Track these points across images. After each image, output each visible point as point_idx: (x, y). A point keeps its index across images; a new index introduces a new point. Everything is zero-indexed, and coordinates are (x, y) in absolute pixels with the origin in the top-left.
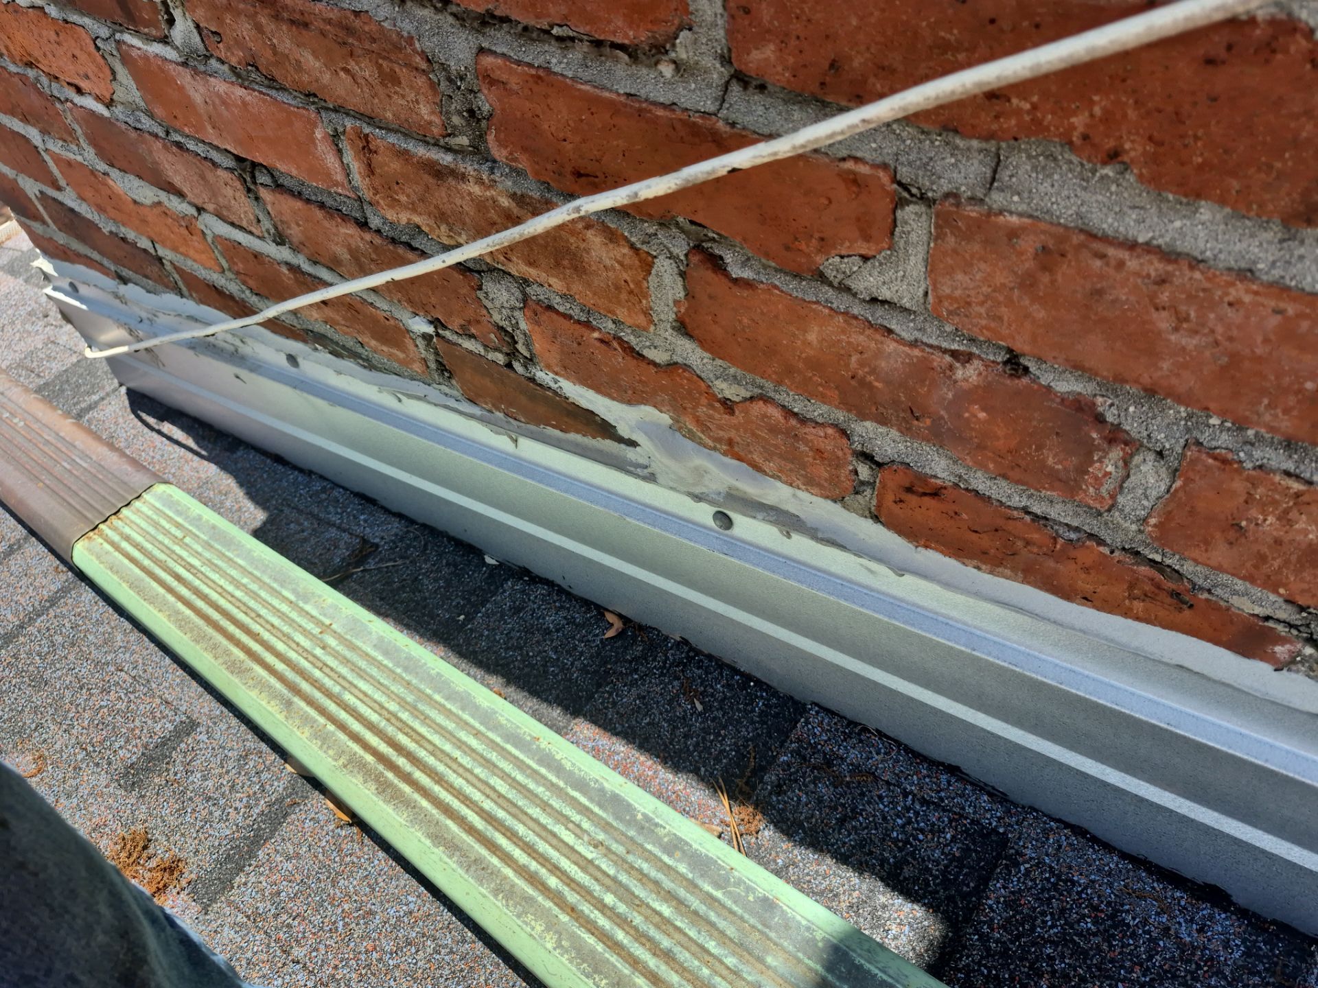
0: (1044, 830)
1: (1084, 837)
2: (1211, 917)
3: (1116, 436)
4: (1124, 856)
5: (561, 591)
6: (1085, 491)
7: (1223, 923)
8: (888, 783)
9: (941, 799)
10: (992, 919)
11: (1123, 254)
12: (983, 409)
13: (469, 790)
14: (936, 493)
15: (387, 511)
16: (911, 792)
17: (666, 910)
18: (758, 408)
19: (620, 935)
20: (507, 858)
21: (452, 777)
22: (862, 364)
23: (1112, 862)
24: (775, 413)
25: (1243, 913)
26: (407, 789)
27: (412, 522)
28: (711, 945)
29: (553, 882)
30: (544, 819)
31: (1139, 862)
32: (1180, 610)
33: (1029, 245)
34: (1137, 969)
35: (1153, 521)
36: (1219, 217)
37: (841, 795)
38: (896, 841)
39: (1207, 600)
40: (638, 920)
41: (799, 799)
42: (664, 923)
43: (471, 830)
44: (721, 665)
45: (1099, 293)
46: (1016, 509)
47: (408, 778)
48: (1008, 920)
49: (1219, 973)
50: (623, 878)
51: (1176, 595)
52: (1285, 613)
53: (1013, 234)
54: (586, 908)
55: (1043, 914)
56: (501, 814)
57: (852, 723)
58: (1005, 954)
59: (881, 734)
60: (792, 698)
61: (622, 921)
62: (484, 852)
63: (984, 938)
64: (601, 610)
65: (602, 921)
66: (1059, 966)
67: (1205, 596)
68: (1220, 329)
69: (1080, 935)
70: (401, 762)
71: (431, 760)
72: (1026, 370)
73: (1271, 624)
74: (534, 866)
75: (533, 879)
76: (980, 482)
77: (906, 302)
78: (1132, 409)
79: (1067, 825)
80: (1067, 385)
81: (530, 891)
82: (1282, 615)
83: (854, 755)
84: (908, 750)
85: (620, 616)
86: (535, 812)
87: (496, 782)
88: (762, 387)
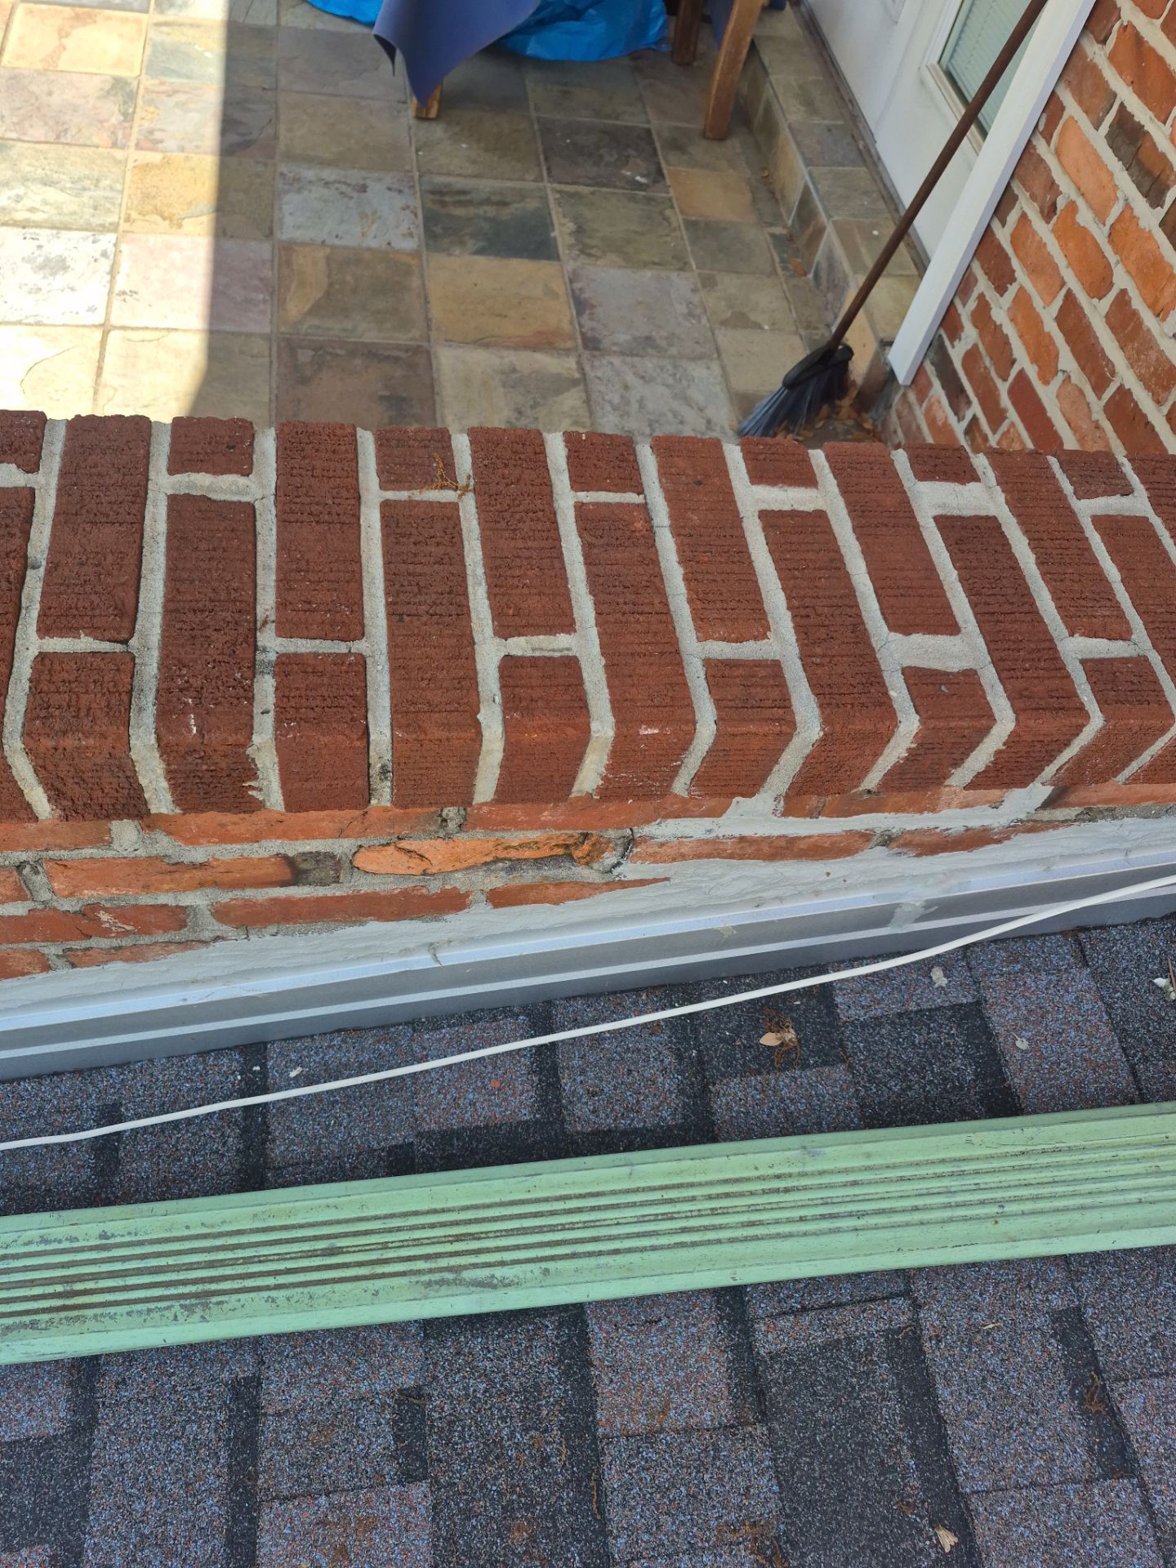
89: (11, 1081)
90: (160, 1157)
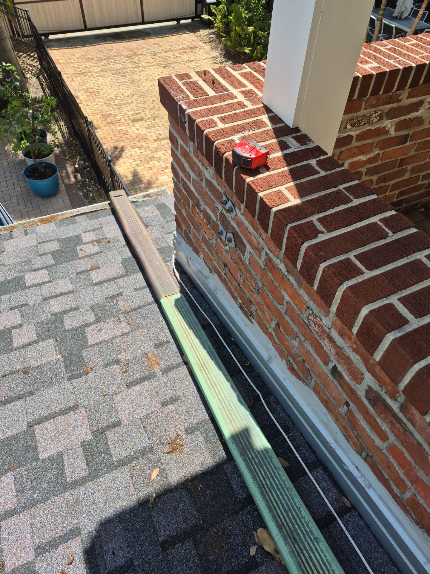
0: (297, 431)
2: (312, 454)
5: (242, 352)
8: (278, 413)
12: (300, 364)
13: (213, 377)
15: (218, 319)
16: (281, 416)
17: (233, 408)
19: (225, 408)
20: (214, 390)
21: (211, 374)
22: (290, 349)
23: (303, 441)
24: (281, 348)
26: (204, 372)
27: (222, 324)
28: (237, 416)
29: (220, 396)
30: (222, 387)
40: (229, 407)
41: (263, 408)
42: (232, 409)
43: (211, 383)
44: (262, 381)
45: (310, 359)
47: (205, 370)
50: (230, 401)
54: (222, 402)
56: (216, 383)
57: (278, 401)
59: (281, 405)
60: (271, 392)
61: (227, 406)
62: (211, 387)
63: (277, 440)
64: (247, 360)
65: (224, 405)
66: (286, 449)
68: (318, 370)
70: (205, 367)
71: (209, 370)
72: (305, 362)
74: (218, 393)
75: (217, 394)
78: (313, 374)
80: (308, 366)
81: (216, 396)
83: (275, 406)
84: (284, 410)
85: (250, 363)
86: (221, 386)
87: (217, 378)
88: (280, 344)
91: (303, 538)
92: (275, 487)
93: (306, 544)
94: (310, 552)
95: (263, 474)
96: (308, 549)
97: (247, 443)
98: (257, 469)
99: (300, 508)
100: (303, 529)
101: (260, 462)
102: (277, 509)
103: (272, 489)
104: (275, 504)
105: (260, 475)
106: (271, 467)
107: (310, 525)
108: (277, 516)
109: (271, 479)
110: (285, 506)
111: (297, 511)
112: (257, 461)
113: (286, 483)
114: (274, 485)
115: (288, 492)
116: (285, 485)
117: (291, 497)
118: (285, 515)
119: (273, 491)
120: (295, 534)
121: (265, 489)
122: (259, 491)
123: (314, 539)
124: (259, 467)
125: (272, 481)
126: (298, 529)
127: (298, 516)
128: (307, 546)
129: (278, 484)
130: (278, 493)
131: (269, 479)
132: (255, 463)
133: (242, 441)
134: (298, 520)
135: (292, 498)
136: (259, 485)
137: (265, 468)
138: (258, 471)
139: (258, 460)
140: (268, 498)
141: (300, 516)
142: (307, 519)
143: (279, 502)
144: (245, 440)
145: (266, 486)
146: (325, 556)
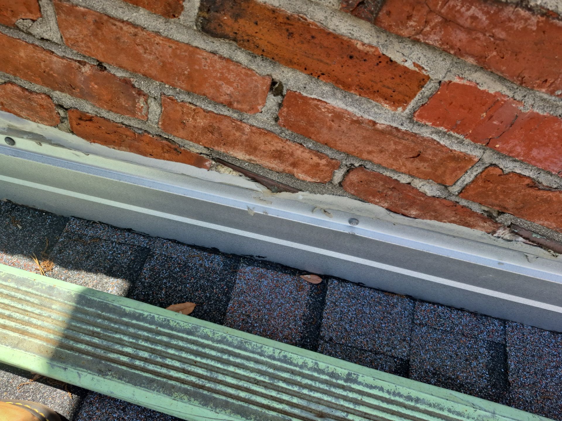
0: (162, 243)
1: (175, 243)
2: (214, 257)
3: (140, 93)
4: (189, 246)
6: (138, 114)
7: (218, 259)
8: (105, 240)
9: (126, 241)
10: (145, 276)
11: (121, 25)
12: (96, 84)
14: (90, 119)
16: (114, 242)
17: (6, 301)
18: (9, 87)
22: (46, 66)
23: (185, 248)
24: (18, 89)
25: (223, 254)
28: (28, 308)
31: (193, 246)
32: (178, 155)
33: (90, 19)
34: (193, 279)
35: (160, 123)
36: (146, 13)
37: (87, 248)
38: (109, 260)
39: (184, 150)
41: (69, 253)
44: (28, 208)
45: (118, 38)
46: (119, 123)
48: (151, 275)
49: (216, 273)
51: (175, 149)
52: (205, 151)
53: (84, 14)
55: (163, 270)
57: (88, 221)
58: (150, 286)
59: (101, 223)
60: (63, 216)
63: (143, 283)
66: (168, 285)
67: (183, 148)
68: (157, 53)
69: (175, 273)
72: (105, 68)
73: (202, 155)
76: (104, 114)
77: (55, 40)
78: (142, 82)
79: (170, 240)
80: (120, 74)
82: (204, 152)
83: (91, 233)
84: (112, 227)
88: (9, 78)
89: (434, 304)
90: (536, 391)
91: (329, 399)
92: (219, 365)
93: (342, 402)
94: (357, 408)
95: (177, 364)
96: (351, 406)
97: (96, 340)
98: (158, 369)
99: (285, 356)
100: (318, 385)
101: (153, 351)
102: (254, 398)
103: (215, 375)
104: (243, 394)
105: (173, 373)
106: (182, 339)
107: (322, 366)
108: (264, 410)
109: (198, 359)
110: (262, 378)
111: (285, 365)
112: (146, 355)
113: (230, 339)
114: (213, 363)
115: (246, 350)
116: (230, 344)
117: (259, 354)
118: (274, 394)
119: (221, 377)
120: (313, 406)
121: (203, 387)
122: (196, 403)
123: (346, 381)
124: (159, 360)
125: (204, 361)
126: (312, 394)
127: (293, 372)
128: (346, 404)
129: (219, 355)
130: (231, 369)
131: (195, 363)
132: (145, 360)
133: (83, 347)
134: (299, 379)
135: (261, 354)
136: (186, 392)
137: (171, 351)
138: (164, 371)
139: (145, 349)
140: (224, 398)
141: (297, 369)
142: (310, 364)
143: (246, 385)
144: (87, 338)
145: (200, 382)
146: (381, 389)
